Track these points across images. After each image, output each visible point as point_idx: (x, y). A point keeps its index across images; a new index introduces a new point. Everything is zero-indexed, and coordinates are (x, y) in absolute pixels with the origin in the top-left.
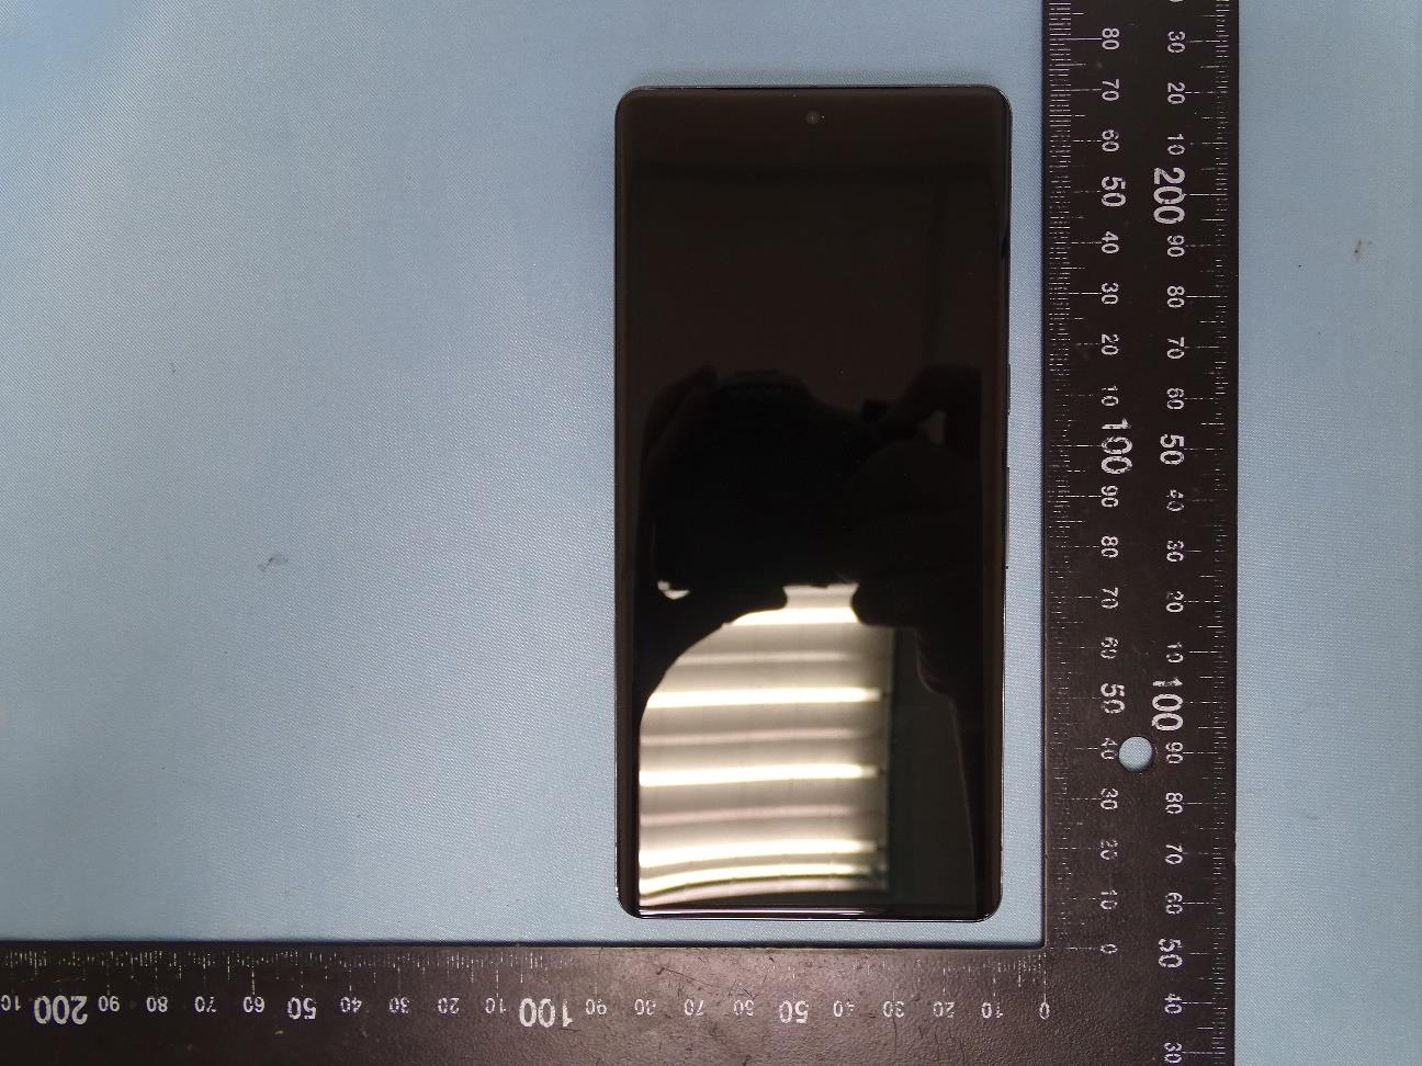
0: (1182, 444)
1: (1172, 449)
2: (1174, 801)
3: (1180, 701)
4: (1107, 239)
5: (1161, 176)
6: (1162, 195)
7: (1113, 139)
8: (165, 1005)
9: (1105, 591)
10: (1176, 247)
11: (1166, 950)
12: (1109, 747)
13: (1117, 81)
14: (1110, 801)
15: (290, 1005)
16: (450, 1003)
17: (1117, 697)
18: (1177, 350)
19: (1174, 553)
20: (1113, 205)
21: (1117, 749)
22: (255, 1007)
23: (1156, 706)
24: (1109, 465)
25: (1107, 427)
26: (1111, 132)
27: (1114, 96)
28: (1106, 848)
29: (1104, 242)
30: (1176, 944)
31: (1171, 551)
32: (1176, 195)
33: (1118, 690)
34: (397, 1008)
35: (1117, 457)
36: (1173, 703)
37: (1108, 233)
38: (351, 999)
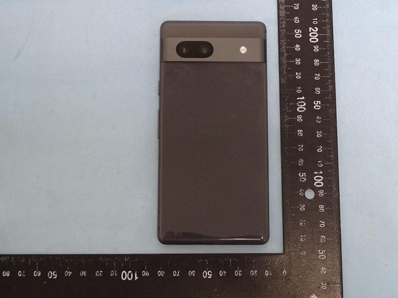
0: (320, 104)
1: (317, 105)
2: (322, 208)
3: (322, 178)
4: (296, 46)
5: (311, 30)
6: (312, 35)
7: (297, 19)
8: (9, 274)
9: (299, 145)
10: (316, 49)
11: (321, 253)
12: (302, 192)
13: (298, 4)
14: (302, 208)
15: (49, 274)
16: (100, 272)
17: (304, 177)
18: (317, 77)
19: (319, 135)
20: (298, 37)
21: (304, 192)
22: (37, 274)
23: (315, 180)
24: (299, 109)
25: (298, 99)
26: (297, 17)
27: (297, 8)
28: (302, 222)
29: (296, 47)
30: (324, 252)
31: (318, 134)
32: (315, 35)
33: (304, 175)
34: (83, 274)
35: (302, 107)
36: (320, 178)
37: (297, 45)
38: (68, 272)
